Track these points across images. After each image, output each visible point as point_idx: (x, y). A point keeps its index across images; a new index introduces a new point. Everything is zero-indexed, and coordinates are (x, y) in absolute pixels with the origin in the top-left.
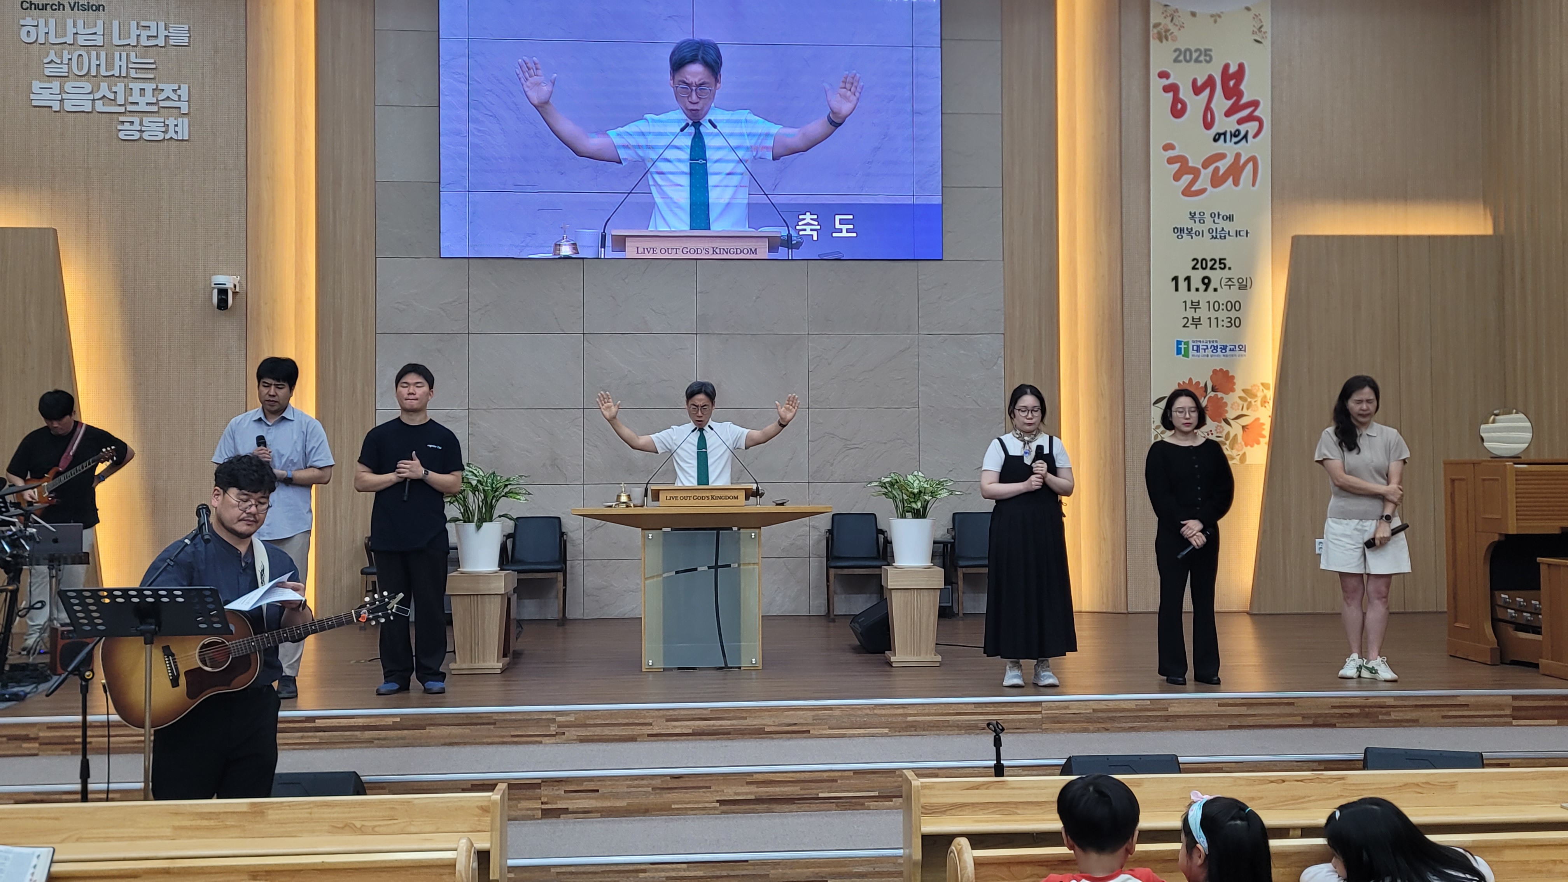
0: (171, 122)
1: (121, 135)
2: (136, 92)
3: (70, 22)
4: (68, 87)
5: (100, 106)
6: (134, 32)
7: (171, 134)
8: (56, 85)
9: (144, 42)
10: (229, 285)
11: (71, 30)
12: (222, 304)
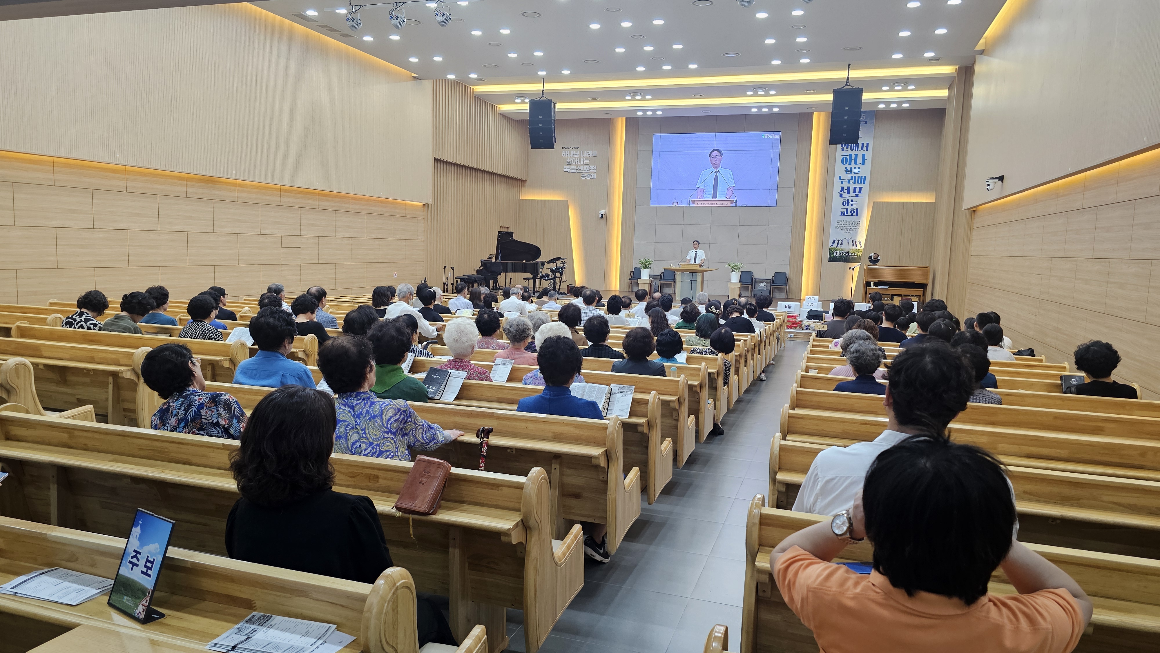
0: (592, 174)
1: (582, 178)
2: (585, 168)
3: (572, 152)
4: (571, 167)
5: (578, 171)
6: (585, 154)
7: (592, 177)
8: (569, 166)
9: (587, 156)
10: (603, 213)
11: (572, 154)
12: (602, 217)
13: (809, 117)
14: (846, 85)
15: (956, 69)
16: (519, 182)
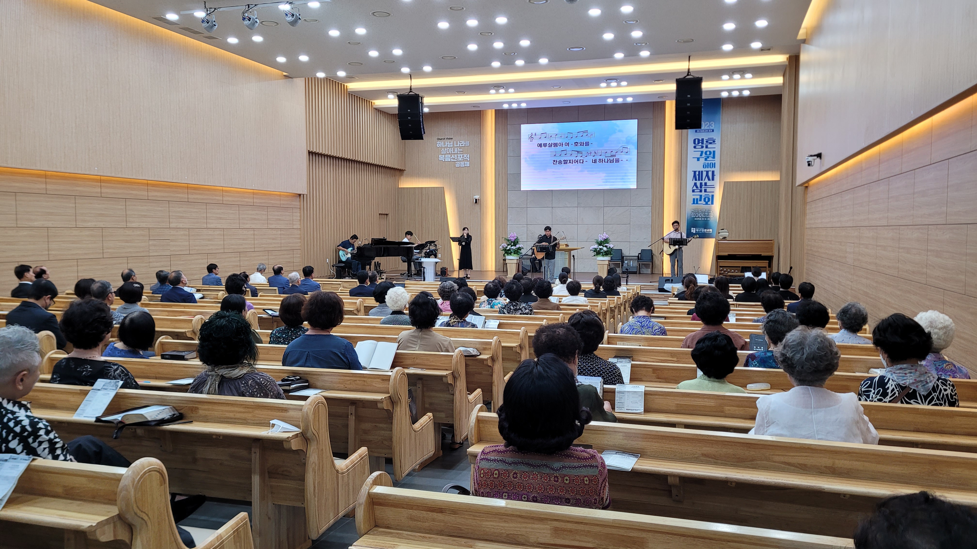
1: (456, 166)
2: (459, 157)
3: (446, 142)
4: (446, 156)
5: (452, 160)
6: (459, 143)
7: (466, 165)
8: (444, 156)
9: (460, 146)
10: (477, 198)
11: (446, 144)
12: (476, 202)
13: (663, 104)
14: (688, 75)
15: (787, 58)
16: (398, 172)
